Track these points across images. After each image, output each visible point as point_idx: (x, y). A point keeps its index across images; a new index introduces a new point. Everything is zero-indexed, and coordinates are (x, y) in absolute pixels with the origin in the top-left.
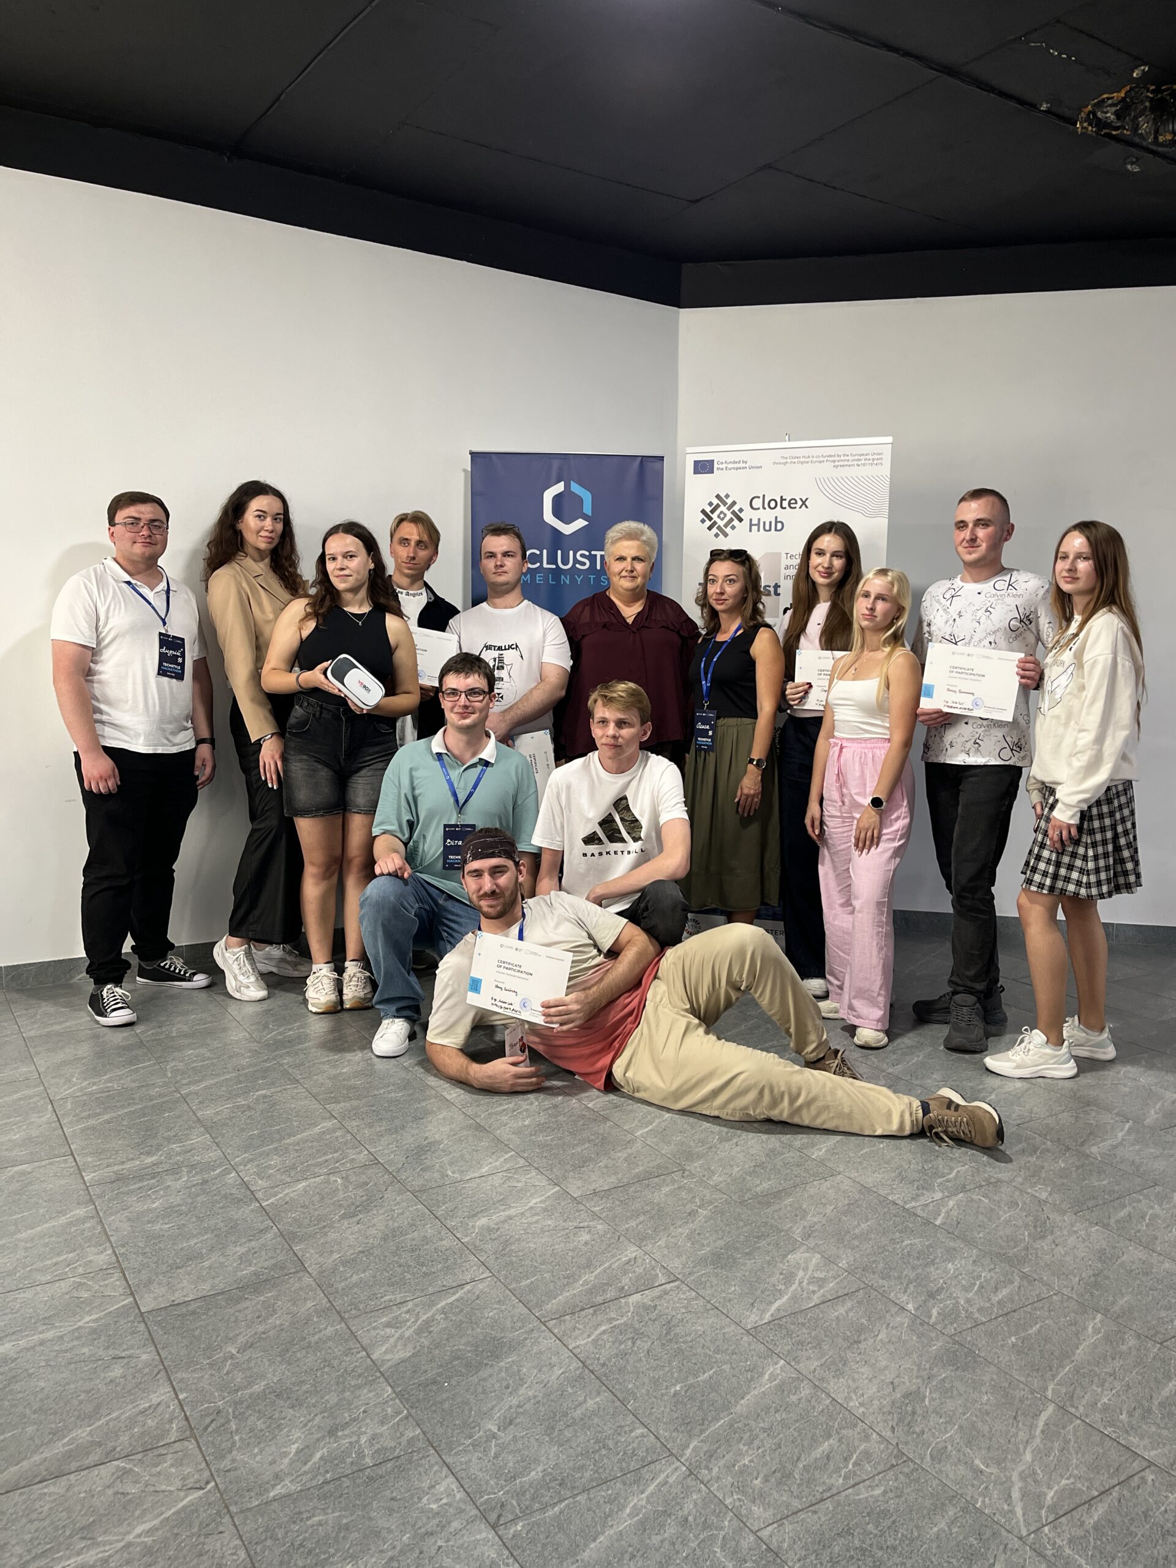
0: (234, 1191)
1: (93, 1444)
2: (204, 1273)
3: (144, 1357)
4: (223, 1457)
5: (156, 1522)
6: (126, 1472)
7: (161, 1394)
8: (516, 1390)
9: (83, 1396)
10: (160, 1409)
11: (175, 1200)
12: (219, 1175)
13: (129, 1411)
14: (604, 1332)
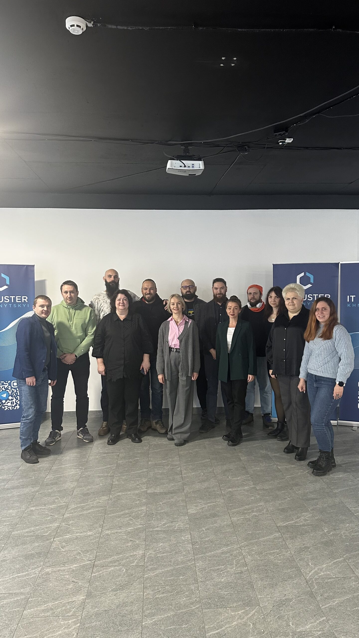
0: (178, 472)
1: (128, 513)
2: (163, 487)
3: (144, 501)
4: (149, 521)
5: (133, 528)
6: (131, 519)
7: (144, 508)
8: (214, 524)
9: (130, 505)
10: (143, 510)
11: (165, 471)
12: (176, 468)
13: (137, 509)
14: (242, 518)
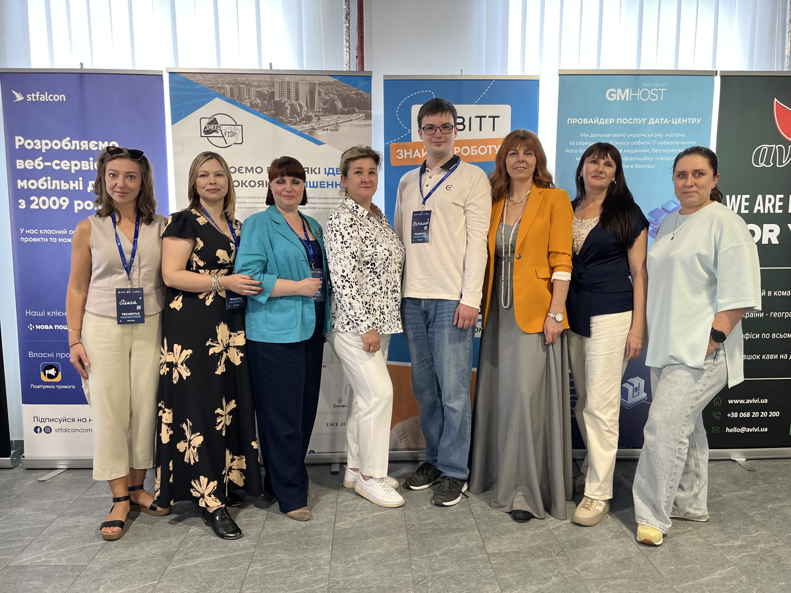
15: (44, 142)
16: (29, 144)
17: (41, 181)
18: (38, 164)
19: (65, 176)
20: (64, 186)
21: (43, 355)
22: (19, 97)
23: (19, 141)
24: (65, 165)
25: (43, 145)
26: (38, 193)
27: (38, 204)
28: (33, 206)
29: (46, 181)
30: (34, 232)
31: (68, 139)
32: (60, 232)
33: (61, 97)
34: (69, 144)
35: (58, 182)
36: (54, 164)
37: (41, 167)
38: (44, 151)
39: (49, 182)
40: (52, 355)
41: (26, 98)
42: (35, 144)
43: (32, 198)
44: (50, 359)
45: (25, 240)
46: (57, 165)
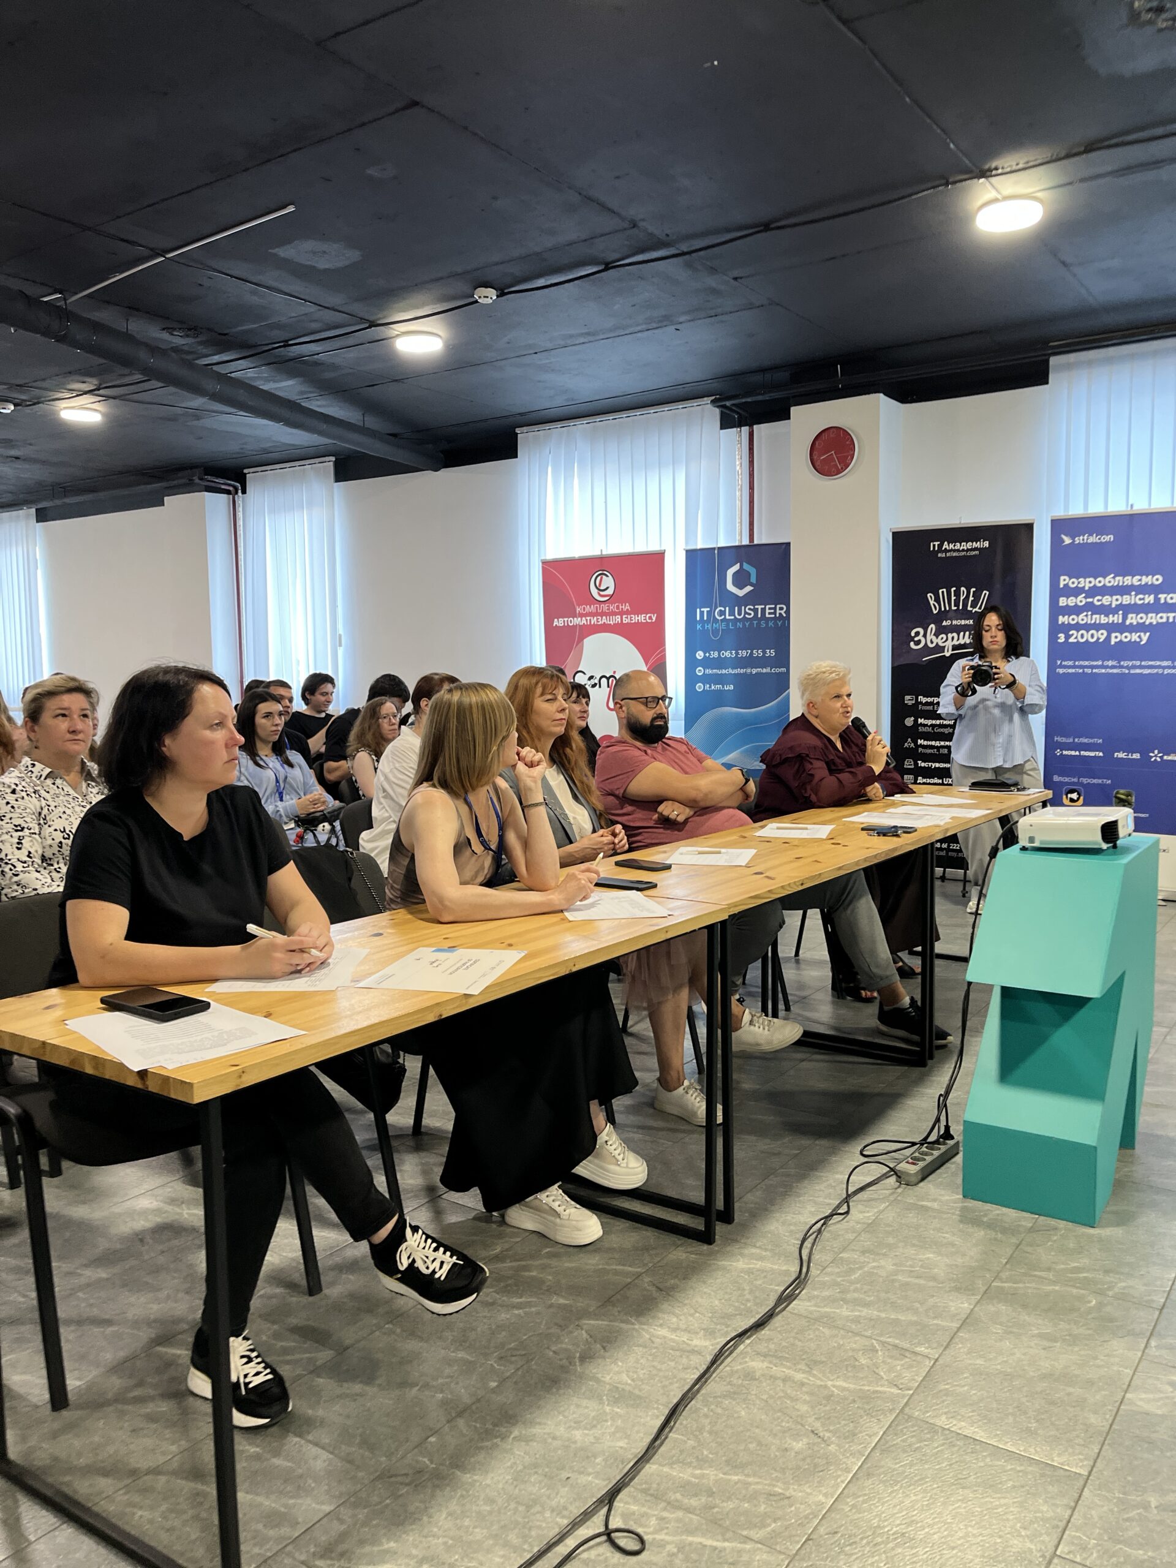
15: (1088, 580)
16: (1073, 583)
17: (1081, 616)
18: (1081, 600)
19: (1106, 610)
20: (1104, 620)
21: (1067, 780)
22: (1067, 540)
23: (1064, 580)
24: (1106, 600)
25: (1086, 583)
26: (1078, 627)
27: (1076, 638)
28: (1072, 640)
29: (1087, 616)
30: (1071, 663)
31: (1112, 575)
32: (1095, 663)
33: (1109, 538)
34: (1112, 580)
35: (1098, 616)
36: (1096, 601)
37: (1083, 603)
38: (1087, 588)
39: (1089, 617)
40: (1076, 780)
41: (1074, 541)
42: (1079, 583)
43: (1071, 633)
44: (1073, 784)
45: (1061, 671)
46: (1098, 600)
